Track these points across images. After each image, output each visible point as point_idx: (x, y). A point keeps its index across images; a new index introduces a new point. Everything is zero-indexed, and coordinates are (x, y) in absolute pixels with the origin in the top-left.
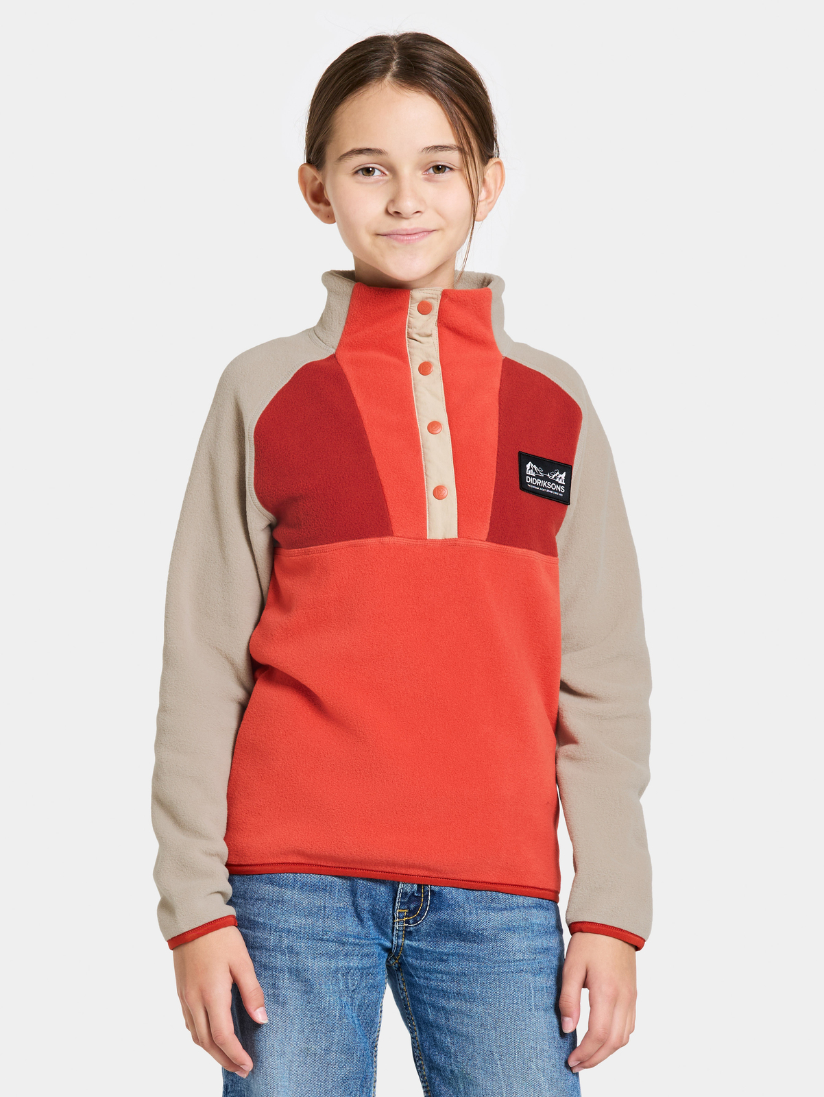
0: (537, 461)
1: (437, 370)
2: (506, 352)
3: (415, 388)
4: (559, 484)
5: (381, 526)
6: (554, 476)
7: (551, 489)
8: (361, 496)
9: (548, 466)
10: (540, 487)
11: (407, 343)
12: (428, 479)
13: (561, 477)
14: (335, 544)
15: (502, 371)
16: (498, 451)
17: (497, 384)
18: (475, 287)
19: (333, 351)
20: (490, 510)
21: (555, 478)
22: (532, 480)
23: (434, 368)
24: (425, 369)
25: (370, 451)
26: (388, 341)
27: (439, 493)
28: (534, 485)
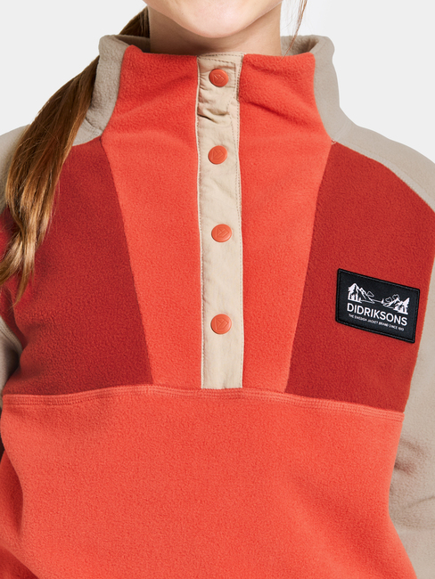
0: (364, 282)
1: (233, 158)
2: (337, 135)
3: (200, 180)
4: (399, 315)
5: (136, 369)
6: (391, 303)
7: (385, 321)
8: (110, 328)
9: (380, 289)
10: (370, 318)
11: (197, 122)
12: (206, 304)
13: (403, 306)
14: (80, 394)
15: (329, 160)
16: (309, 268)
17: (318, 177)
18: (283, 52)
19: (99, 133)
20: (291, 349)
21: (393, 305)
22: (356, 309)
23: (229, 154)
24: (217, 155)
25: (129, 264)
26: (171, 119)
27: (220, 324)
28: (358, 315)
